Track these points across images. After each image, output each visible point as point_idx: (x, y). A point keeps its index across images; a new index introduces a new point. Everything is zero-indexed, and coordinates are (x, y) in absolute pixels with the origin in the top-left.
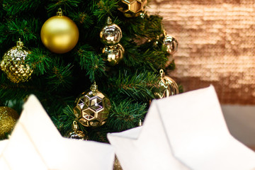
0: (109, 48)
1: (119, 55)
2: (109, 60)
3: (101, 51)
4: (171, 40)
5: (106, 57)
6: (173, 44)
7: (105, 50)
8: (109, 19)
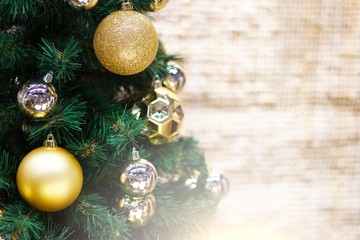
0: (132, 200)
1: (149, 211)
2: (131, 219)
3: (118, 204)
4: (218, 179)
5: (127, 214)
6: (222, 184)
7: (124, 203)
8: (134, 151)
